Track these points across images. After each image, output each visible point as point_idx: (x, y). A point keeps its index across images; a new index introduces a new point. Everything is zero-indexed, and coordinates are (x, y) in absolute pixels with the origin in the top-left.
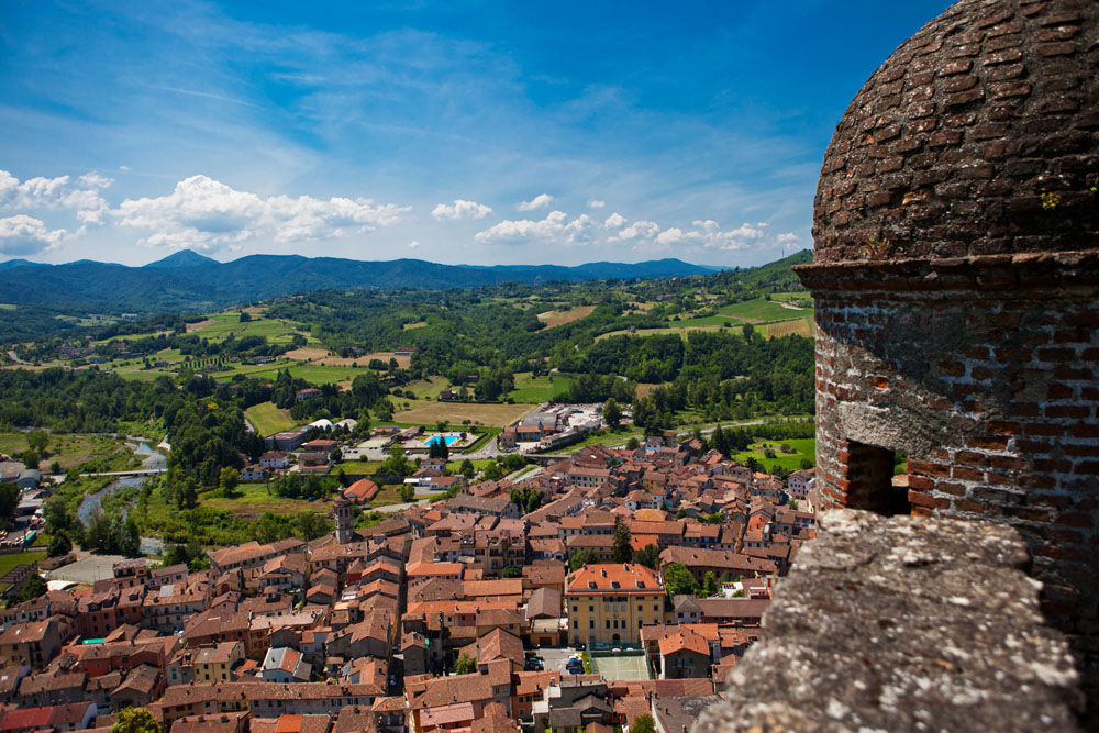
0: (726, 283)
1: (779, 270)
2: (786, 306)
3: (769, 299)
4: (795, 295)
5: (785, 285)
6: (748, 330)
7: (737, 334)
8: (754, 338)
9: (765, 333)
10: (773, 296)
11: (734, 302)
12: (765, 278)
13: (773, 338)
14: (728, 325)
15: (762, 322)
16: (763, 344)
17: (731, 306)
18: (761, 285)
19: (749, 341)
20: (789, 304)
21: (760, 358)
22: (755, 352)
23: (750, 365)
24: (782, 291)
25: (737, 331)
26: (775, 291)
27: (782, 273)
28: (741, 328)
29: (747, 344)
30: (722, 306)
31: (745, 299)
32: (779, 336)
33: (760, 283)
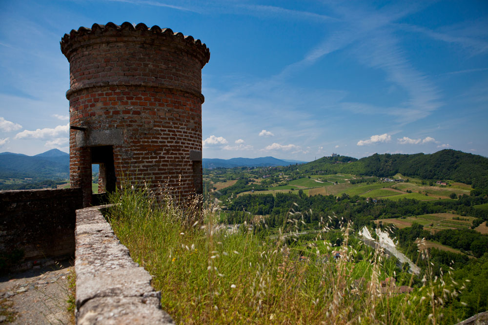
0: (292, 170)
1: (314, 165)
2: (317, 181)
3: (310, 178)
4: (321, 176)
5: (316, 172)
6: (301, 192)
7: (296, 194)
8: (303, 196)
9: (307, 193)
10: (311, 176)
11: (296, 179)
12: (308, 169)
13: (311, 196)
14: (293, 189)
15: (306, 188)
16: (307, 199)
17: (294, 181)
18: (307, 171)
19: (301, 197)
20: (318, 180)
21: (306, 205)
22: (303, 202)
23: (301, 207)
24: (315, 174)
25: (296, 192)
26: (312, 174)
27: (315, 166)
28: (298, 191)
29: (300, 198)
30: (290, 181)
31: (300, 178)
32: (313, 195)
33: (306, 171)
